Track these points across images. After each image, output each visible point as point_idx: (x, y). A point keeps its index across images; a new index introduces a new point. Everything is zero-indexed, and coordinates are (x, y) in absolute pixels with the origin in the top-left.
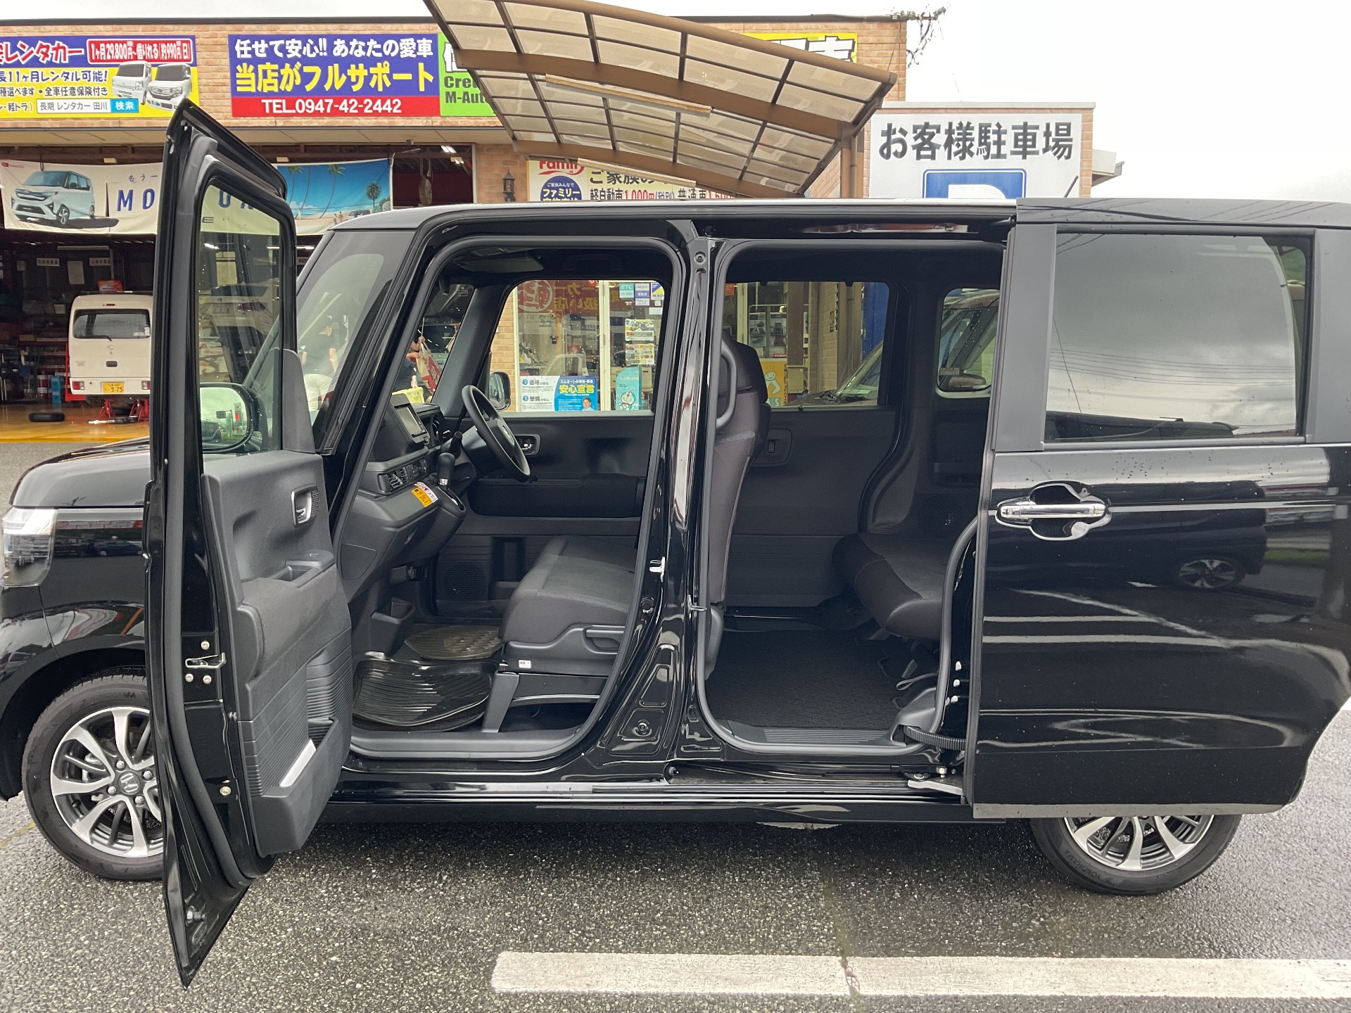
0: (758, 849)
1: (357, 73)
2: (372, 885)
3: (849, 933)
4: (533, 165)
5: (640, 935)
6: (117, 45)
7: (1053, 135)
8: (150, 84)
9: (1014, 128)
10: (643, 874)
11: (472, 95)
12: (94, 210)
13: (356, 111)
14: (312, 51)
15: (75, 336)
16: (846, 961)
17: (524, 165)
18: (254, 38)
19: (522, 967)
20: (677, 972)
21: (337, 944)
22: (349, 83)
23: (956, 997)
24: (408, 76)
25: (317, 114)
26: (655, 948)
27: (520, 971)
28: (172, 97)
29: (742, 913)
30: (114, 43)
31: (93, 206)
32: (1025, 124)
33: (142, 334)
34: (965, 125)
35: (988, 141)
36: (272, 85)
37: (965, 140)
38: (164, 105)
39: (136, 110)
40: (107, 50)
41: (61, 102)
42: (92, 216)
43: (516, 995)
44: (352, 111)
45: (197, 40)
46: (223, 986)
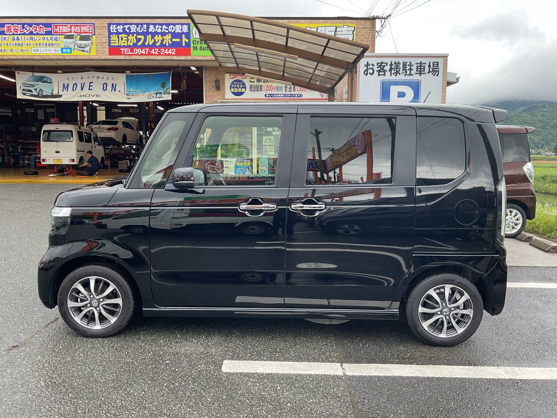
0: (313, 330)
1: (159, 38)
2: (178, 340)
3: (344, 357)
4: (227, 76)
5: (272, 356)
6: (64, 27)
7: (432, 67)
8: (77, 42)
9: (416, 64)
10: (272, 337)
11: (204, 48)
12: (53, 91)
13: (158, 54)
14: (141, 29)
15: (43, 141)
16: (342, 365)
17: (224, 76)
18: (118, 24)
19: (232, 365)
20: (284, 367)
21: (168, 357)
22: (155, 42)
23: (379, 376)
24: (179, 40)
25: (142, 54)
26: (277, 360)
27: (231, 366)
28: (85, 47)
29: (307, 350)
30: (63, 26)
31: (53, 90)
32: (421, 62)
33: (70, 140)
34: (397, 62)
35: (406, 69)
36: (125, 43)
37: (397, 68)
38: (82, 51)
39: (71, 52)
40: (60, 29)
41: (41, 49)
42: (52, 94)
43: (230, 373)
44: (156, 53)
45: (95, 25)
46: (131, 369)
